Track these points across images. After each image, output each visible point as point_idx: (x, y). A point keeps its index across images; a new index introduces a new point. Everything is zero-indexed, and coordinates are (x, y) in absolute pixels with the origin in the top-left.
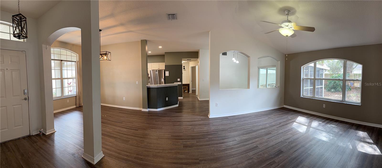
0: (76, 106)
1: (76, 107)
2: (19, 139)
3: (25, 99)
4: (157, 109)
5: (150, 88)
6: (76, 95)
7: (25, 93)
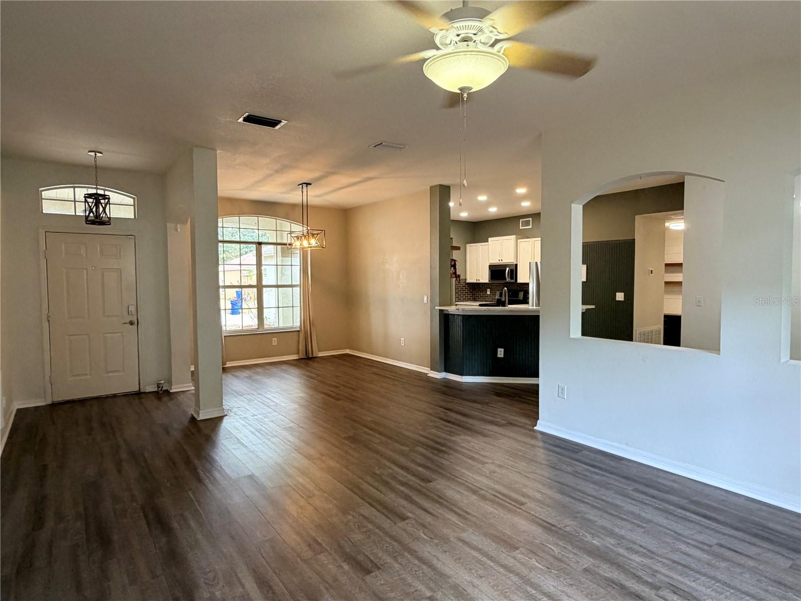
0: (299, 356)
1: (298, 358)
2: (115, 396)
3: (131, 323)
4: (462, 376)
5: (449, 314)
6: (299, 330)
7: (130, 310)
